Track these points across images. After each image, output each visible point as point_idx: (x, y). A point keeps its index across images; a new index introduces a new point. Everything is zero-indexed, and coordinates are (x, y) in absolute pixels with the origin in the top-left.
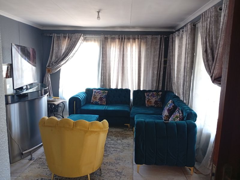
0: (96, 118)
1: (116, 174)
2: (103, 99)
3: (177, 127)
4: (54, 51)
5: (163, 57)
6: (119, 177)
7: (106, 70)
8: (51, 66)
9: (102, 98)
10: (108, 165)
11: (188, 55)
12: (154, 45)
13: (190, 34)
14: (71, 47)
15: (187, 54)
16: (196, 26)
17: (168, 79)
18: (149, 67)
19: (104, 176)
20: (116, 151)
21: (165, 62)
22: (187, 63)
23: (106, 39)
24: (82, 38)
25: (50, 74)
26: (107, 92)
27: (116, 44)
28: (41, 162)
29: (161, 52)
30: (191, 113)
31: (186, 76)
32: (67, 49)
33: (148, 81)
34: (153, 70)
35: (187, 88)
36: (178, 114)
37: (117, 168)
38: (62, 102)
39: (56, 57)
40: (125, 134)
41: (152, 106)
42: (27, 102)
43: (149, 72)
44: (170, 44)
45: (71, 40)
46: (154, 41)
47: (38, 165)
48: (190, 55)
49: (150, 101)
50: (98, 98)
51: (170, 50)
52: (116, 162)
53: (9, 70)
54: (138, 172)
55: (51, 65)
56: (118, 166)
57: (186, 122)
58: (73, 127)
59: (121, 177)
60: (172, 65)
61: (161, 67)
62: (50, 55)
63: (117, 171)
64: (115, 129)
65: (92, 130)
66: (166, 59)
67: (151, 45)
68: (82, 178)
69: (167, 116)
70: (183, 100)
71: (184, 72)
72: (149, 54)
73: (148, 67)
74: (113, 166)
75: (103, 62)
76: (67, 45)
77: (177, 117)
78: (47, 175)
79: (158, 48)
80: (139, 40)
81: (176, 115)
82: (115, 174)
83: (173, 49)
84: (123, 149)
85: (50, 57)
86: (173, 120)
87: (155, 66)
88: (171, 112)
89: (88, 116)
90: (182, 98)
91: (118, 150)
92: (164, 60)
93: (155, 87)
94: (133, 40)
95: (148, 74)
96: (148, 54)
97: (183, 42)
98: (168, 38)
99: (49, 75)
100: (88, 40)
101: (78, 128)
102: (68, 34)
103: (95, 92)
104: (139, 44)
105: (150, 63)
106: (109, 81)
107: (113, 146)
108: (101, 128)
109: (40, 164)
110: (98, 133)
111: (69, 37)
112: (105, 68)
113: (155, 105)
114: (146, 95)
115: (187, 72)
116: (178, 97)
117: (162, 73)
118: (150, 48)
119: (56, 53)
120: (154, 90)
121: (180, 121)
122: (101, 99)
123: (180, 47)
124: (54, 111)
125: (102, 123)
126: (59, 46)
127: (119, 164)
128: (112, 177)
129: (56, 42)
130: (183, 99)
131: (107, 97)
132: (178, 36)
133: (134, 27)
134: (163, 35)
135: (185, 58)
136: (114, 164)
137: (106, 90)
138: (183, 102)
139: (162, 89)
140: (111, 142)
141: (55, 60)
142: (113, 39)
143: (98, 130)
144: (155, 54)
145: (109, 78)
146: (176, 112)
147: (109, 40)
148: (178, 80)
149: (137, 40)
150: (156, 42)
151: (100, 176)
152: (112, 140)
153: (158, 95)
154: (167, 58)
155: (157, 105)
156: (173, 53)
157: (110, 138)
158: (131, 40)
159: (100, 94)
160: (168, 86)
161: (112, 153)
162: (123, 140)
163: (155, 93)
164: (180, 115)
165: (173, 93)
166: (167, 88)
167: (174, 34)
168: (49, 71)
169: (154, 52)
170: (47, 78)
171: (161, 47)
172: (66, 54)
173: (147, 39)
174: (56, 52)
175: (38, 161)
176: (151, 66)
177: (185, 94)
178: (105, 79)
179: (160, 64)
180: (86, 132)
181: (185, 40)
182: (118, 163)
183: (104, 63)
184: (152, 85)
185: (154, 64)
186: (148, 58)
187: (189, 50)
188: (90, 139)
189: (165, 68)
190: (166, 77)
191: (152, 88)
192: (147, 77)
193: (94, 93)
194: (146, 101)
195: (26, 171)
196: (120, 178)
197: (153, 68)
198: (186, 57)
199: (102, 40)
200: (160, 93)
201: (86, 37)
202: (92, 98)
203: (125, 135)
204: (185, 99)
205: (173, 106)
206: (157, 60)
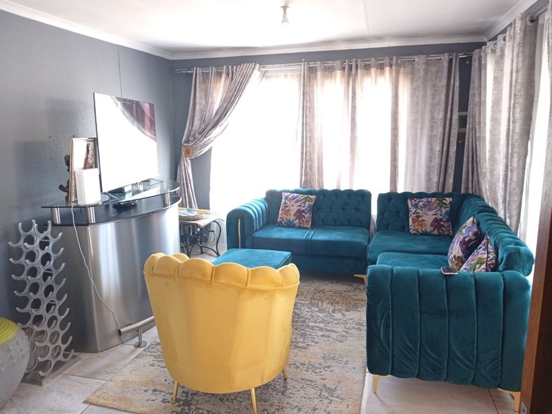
0: (283, 258)
1: (321, 394)
2: (306, 213)
3: (475, 287)
4: (198, 107)
5: (456, 108)
6: (327, 401)
7: (313, 146)
8: (192, 141)
9: (303, 211)
10: (305, 369)
11: (515, 100)
12: (434, 78)
13: (521, 45)
14: (232, 96)
15: (512, 98)
16: (538, 22)
17: (470, 165)
18: (419, 135)
19: (291, 396)
20: (329, 337)
21: (463, 121)
22: (514, 122)
23: (312, 71)
24: (256, 73)
25: (191, 160)
26: (313, 197)
27: (335, 82)
28: (159, 353)
29: (451, 96)
30: (518, 252)
31: (512, 156)
32: (223, 101)
33: (416, 170)
34: (430, 141)
35: (514, 186)
36: (482, 254)
37: (324, 379)
38: (214, 221)
39: (202, 120)
40: (355, 298)
41: (425, 234)
42: (133, 219)
43: (420, 147)
44: (474, 74)
45: (232, 79)
46: (433, 68)
47: (152, 358)
48: (521, 100)
49: (420, 219)
50: (293, 213)
51: (474, 91)
52: (324, 364)
53: (91, 152)
54: (375, 393)
55: (191, 139)
56: (327, 374)
57: (503, 275)
58: (211, 280)
59: (331, 401)
60: (480, 128)
61: (452, 135)
62: (189, 116)
63: (324, 386)
64: (330, 285)
65: (255, 286)
66: (463, 114)
67: (425, 80)
68: (241, 395)
69: (458, 257)
70: (505, 218)
71: (508, 144)
72: (420, 103)
73: (416, 134)
74: (316, 373)
75: (306, 126)
76: (224, 92)
77: (480, 262)
78: (167, 383)
79: (442, 87)
80: (394, 67)
81: (479, 256)
82: (318, 393)
83: (480, 86)
84: (344, 333)
85: (188, 121)
86: (470, 269)
87: (434, 133)
88: (469, 248)
89: (266, 254)
90: (501, 214)
91: (333, 335)
92: (459, 116)
93: (435, 185)
94: (379, 70)
95: (417, 153)
96: (418, 103)
97: (505, 68)
98: (470, 58)
99: (189, 161)
100: (270, 77)
101: (223, 281)
102: (225, 67)
103: (286, 198)
104: (394, 78)
105: (423, 123)
106: (319, 172)
107: (321, 325)
108: (277, 285)
109: (156, 358)
110: (270, 294)
111: (228, 74)
112: (310, 141)
113: (434, 230)
114: (410, 206)
115: (512, 145)
116: (493, 212)
117: (453, 149)
118: (421, 89)
119: (203, 111)
120: (433, 192)
121: (486, 273)
122: (299, 214)
123: (498, 81)
124: (199, 240)
125: (281, 271)
126: (207, 95)
127: (331, 369)
128: (311, 398)
129: (199, 87)
130: (505, 215)
131: (315, 209)
132: (494, 51)
133: (379, 38)
134: (455, 54)
135: (510, 107)
136: (320, 368)
137: (311, 193)
138: (504, 223)
139: (453, 190)
140: (318, 316)
141: (200, 127)
142: (329, 71)
143: (269, 287)
144: (436, 101)
145: (319, 165)
146: (481, 248)
147: (319, 73)
148: (494, 165)
149: (387, 69)
150: (438, 72)
151: (282, 394)
152: (321, 311)
153: (441, 205)
154: (467, 111)
155: (438, 230)
156: (480, 98)
157: (317, 307)
158: (373, 70)
159: (298, 204)
160: (470, 183)
161: (316, 343)
162: (347, 313)
163: (434, 199)
164: (488, 257)
165: (483, 200)
166: (467, 188)
167: (483, 47)
168: (188, 152)
169: (433, 96)
170: (183, 168)
171: (452, 83)
172: (223, 113)
173: (413, 65)
174: (200, 109)
175: (153, 350)
176: (426, 131)
177: (509, 202)
178: (311, 167)
179: (447, 126)
180: (241, 291)
181: (510, 62)
182: (329, 367)
183: (306, 130)
184: (429, 180)
185: (432, 128)
186: (417, 113)
187: (518, 87)
188: (251, 308)
189: (461, 137)
190: (465, 159)
191: (428, 188)
192: (414, 160)
193: (283, 201)
194: (410, 219)
195: (125, 369)
196: (330, 403)
197: (431, 138)
198: (512, 106)
199: (302, 74)
200: (448, 200)
201: (266, 71)
202: (280, 212)
203: (354, 300)
204: (508, 215)
205: (475, 234)
206: (441, 115)
